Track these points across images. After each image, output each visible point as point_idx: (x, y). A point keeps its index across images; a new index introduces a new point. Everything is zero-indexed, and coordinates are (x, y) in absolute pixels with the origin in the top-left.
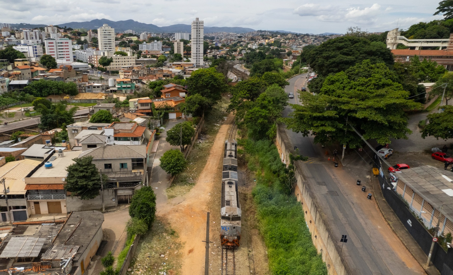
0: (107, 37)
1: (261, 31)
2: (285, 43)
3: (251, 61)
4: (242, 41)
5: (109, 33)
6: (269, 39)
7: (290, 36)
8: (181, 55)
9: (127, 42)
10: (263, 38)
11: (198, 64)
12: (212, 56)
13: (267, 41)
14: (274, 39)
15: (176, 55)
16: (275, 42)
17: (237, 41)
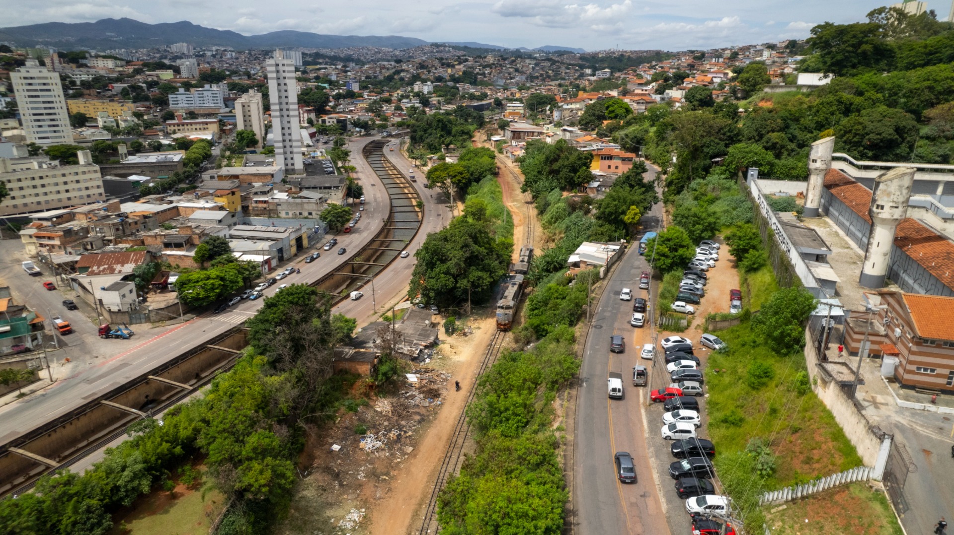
0: (38, 96)
1: (436, 45)
2: (484, 74)
3: (421, 137)
4: (403, 71)
5: (44, 84)
6: (453, 66)
7: (490, 59)
8: (254, 135)
9: (144, 85)
10: (443, 64)
11: (290, 167)
12: (335, 121)
13: (449, 70)
14: (462, 66)
15: (240, 134)
16: (464, 73)
17: (394, 70)
